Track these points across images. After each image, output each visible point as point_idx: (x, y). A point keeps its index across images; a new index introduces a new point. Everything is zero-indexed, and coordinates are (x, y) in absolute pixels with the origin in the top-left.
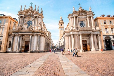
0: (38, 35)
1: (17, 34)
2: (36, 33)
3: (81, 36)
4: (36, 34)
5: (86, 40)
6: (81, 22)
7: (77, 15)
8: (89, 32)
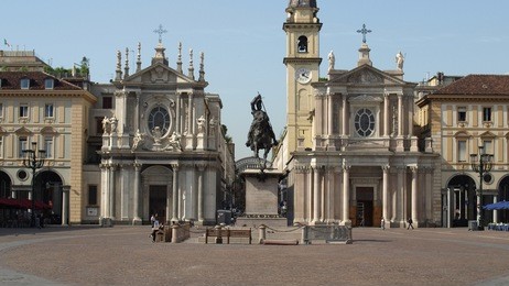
0: (196, 168)
1: (125, 162)
2: (189, 159)
3: (345, 175)
4: (190, 163)
5: (369, 185)
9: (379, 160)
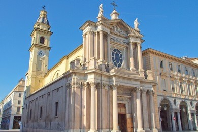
5: (124, 102)
6: (115, 50)
7: (108, 31)
8: (134, 84)
9: (134, 82)
